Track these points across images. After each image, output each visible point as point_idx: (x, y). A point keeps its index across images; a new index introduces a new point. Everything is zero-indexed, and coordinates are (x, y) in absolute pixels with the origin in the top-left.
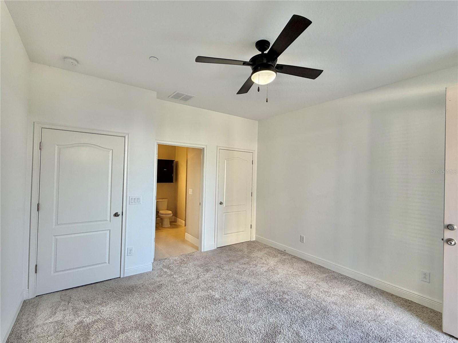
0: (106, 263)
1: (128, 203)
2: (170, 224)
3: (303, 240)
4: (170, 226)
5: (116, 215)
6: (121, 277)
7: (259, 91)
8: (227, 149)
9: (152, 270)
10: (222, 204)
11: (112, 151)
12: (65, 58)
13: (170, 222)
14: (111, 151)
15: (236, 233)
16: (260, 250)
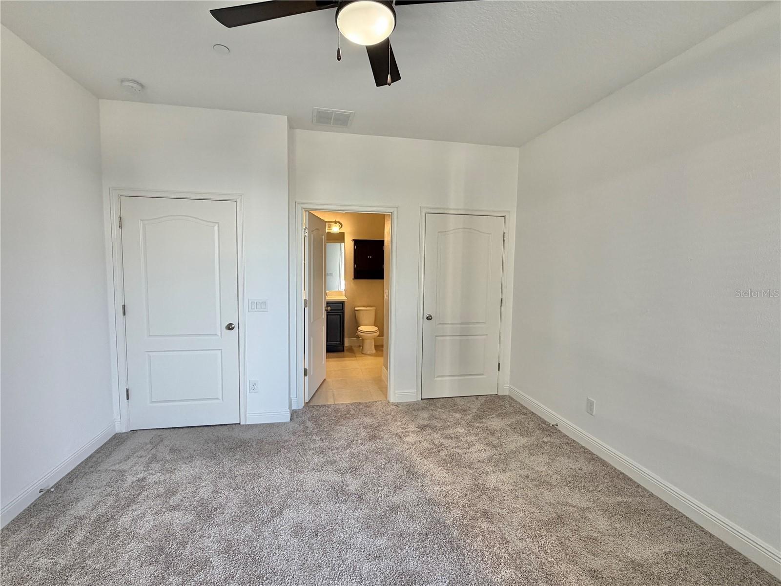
0: (217, 399)
1: (247, 310)
2: (376, 349)
3: (591, 410)
4: (374, 351)
5: (230, 327)
6: (241, 424)
7: (339, 59)
8: (438, 212)
9: (289, 420)
10: (431, 319)
11: (219, 227)
12: (122, 81)
13: (375, 345)
14: (217, 225)
15: (457, 378)
16: (503, 416)
